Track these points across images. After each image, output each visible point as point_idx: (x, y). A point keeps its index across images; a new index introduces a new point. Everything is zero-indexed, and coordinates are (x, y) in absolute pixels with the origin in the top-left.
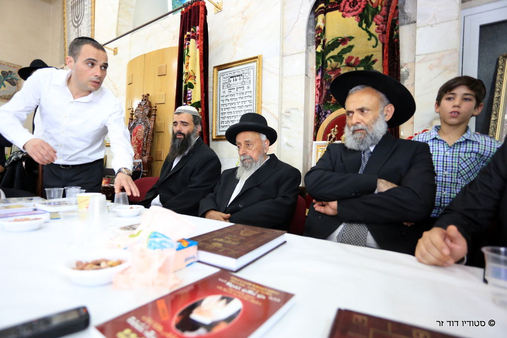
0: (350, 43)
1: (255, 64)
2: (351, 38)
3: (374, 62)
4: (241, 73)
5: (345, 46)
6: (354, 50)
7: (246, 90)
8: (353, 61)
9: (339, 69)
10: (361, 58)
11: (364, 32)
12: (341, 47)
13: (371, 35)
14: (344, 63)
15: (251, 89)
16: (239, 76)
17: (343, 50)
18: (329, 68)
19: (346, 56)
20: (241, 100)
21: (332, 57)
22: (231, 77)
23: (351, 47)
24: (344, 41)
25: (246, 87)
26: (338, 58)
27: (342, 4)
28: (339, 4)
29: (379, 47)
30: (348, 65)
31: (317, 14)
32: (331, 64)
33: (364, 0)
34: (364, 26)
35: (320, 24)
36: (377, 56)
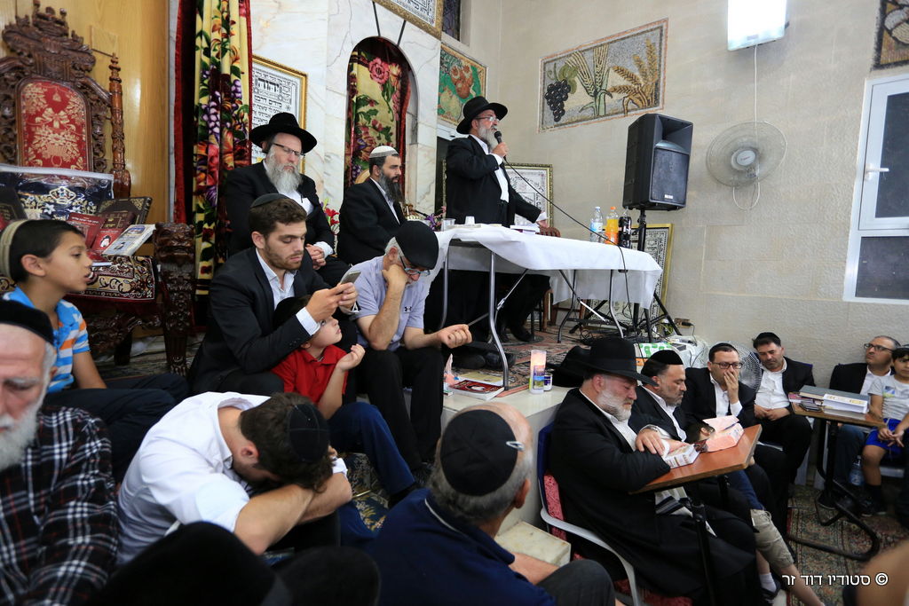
0: (376, 107)
1: (298, 81)
2: (376, 103)
3: (391, 134)
4: (277, 82)
5: (372, 108)
6: (378, 115)
8: (377, 126)
9: (367, 128)
10: (384, 126)
11: (386, 103)
12: (369, 107)
13: (390, 108)
14: (371, 125)
16: (274, 84)
17: (371, 110)
18: (360, 123)
19: (373, 118)
21: (363, 113)
22: (260, 79)
23: (375, 112)
24: (372, 102)
26: (367, 115)
27: (371, 64)
28: (369, 62)
29: (394, 123)
30: (374, 127)
31: (352, 59)
32: (362, 120)
33: (386, 73)
34: (386, 97)
35: (354, 72)
36: (393, 130)
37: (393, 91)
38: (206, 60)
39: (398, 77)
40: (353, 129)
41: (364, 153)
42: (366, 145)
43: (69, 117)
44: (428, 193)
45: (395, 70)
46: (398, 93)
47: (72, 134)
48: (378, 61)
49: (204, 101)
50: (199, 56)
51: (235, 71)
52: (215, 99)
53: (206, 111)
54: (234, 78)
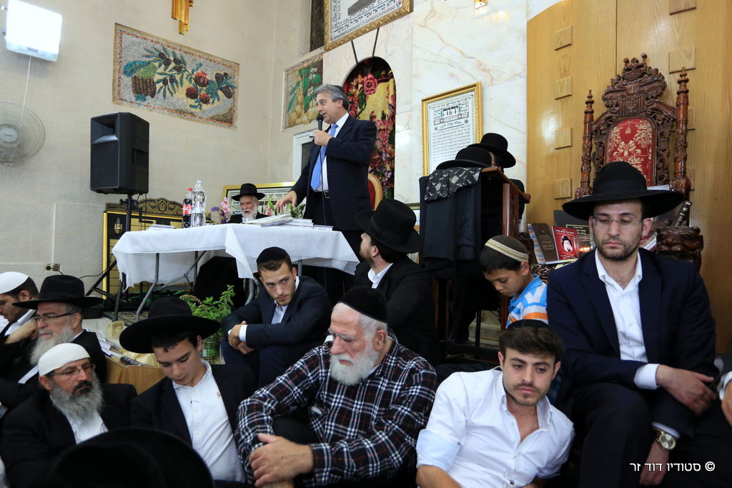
43: (636, 143)
47: (637, 157)
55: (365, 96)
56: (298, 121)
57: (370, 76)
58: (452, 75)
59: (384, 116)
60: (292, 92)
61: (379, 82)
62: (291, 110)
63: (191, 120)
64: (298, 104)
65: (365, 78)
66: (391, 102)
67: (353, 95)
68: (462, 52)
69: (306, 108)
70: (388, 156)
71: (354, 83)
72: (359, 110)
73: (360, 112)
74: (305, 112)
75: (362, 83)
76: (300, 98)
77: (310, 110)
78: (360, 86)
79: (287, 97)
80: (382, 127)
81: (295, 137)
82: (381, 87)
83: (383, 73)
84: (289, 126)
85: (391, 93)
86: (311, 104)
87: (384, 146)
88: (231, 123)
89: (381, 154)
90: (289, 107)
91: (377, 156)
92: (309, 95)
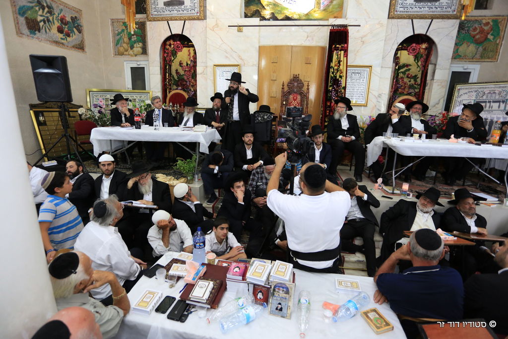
0: (409, 67)
1: (368, 69)
2: (410, 65)
3: (418, 78)
4: (359, 72)
5: (407, 68)
6: (411, 71)
7: (361, 81)
9: (404, 78)
10: (413, 75)
11: (416, 64)
12: (405, 68)
13: (418, 66)
14: (406, 76)
15: (365, 81)
17: (406, 70)
18: (399, 77)
19: (407, 73)
20: (358, 86)
21: (402, 72)
22: (353, 73)
23: (410, 69)
24: (407, 66)
25: (361, 80)
26: (404, 73)
27: (409, 48)
28: (408, 47)
29: (421, 72)
30: (408, 77)
31: (398, 50)
32: (401, 75)
33: (418, 49)
34: (416, 61)
35: (399, 55)
36: (419, 76)
37: (422, 56)
38: (332, 75)
39: (426, 49)
40: (395, 81)
41: (400, 90)
42: (402, 86)
43: (297, 102)
44: (438, 104)
45: (424, 46)
46: (425, 57)
48: (414, 45)
49: (331, 88)
50: (331, 74)
51: (341, 77)
52: (334, 88)
53: (331, 92)
54: (340, 79)
55: (176, 52)
56: (125, 53)
57: (178, 42)
58: (227, 57)
59: (187, 64)
60: (118, 34)
61: (184, 47)
62: (119, 46)
63: (62, 48)
64: (124, 42)
65: (175, 43)
66: (192, 59)
67: (168, 49)
68: (231, 49)
69: (132, 47)
70: (192, 84)
71: (168, 43)
72: (173, 58)
73: (174, 60)
74: (131, 49)
75: (173, 44)
76: (126, 40)
77: (134, 49)
78: (172, 46)
79: (114, 36)
80: (187, 70)
81: (125, 63)
82: (185, 50)
83: (186, 43)
84: (119, 55)
85: (192, 54)
86: (135, 45)
87: (188, 79)
88: (83, 49)
89: (187, 82)
90: (117, 43)
91: (185, 83)
92: (133, 40)
